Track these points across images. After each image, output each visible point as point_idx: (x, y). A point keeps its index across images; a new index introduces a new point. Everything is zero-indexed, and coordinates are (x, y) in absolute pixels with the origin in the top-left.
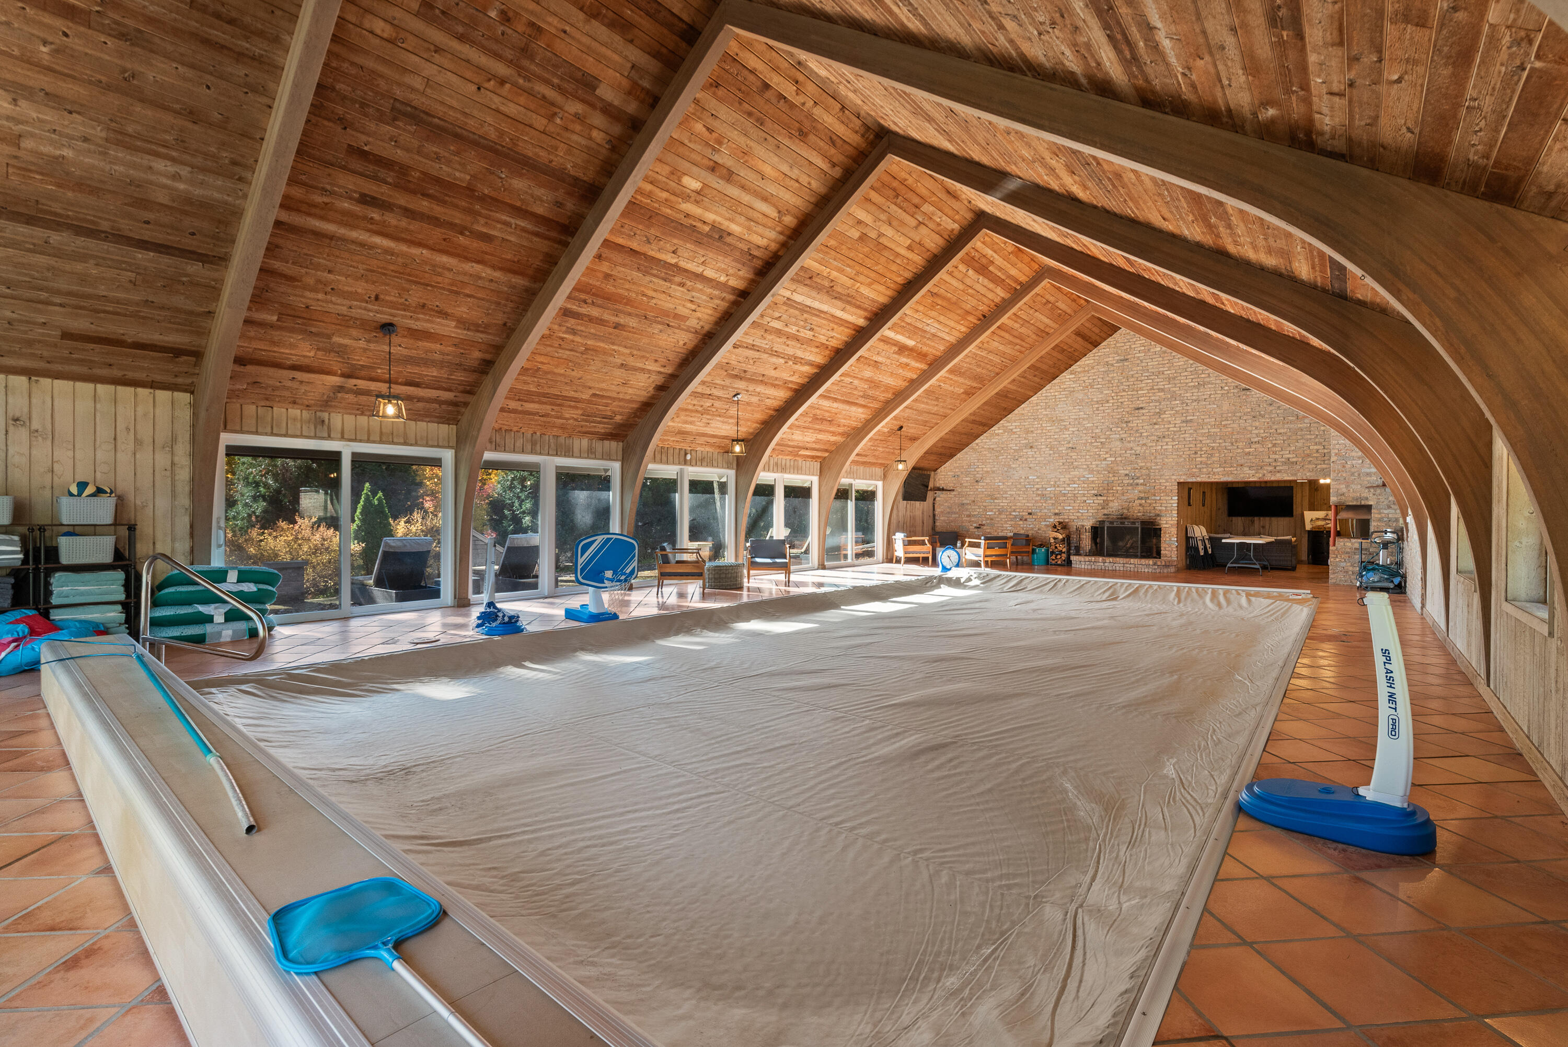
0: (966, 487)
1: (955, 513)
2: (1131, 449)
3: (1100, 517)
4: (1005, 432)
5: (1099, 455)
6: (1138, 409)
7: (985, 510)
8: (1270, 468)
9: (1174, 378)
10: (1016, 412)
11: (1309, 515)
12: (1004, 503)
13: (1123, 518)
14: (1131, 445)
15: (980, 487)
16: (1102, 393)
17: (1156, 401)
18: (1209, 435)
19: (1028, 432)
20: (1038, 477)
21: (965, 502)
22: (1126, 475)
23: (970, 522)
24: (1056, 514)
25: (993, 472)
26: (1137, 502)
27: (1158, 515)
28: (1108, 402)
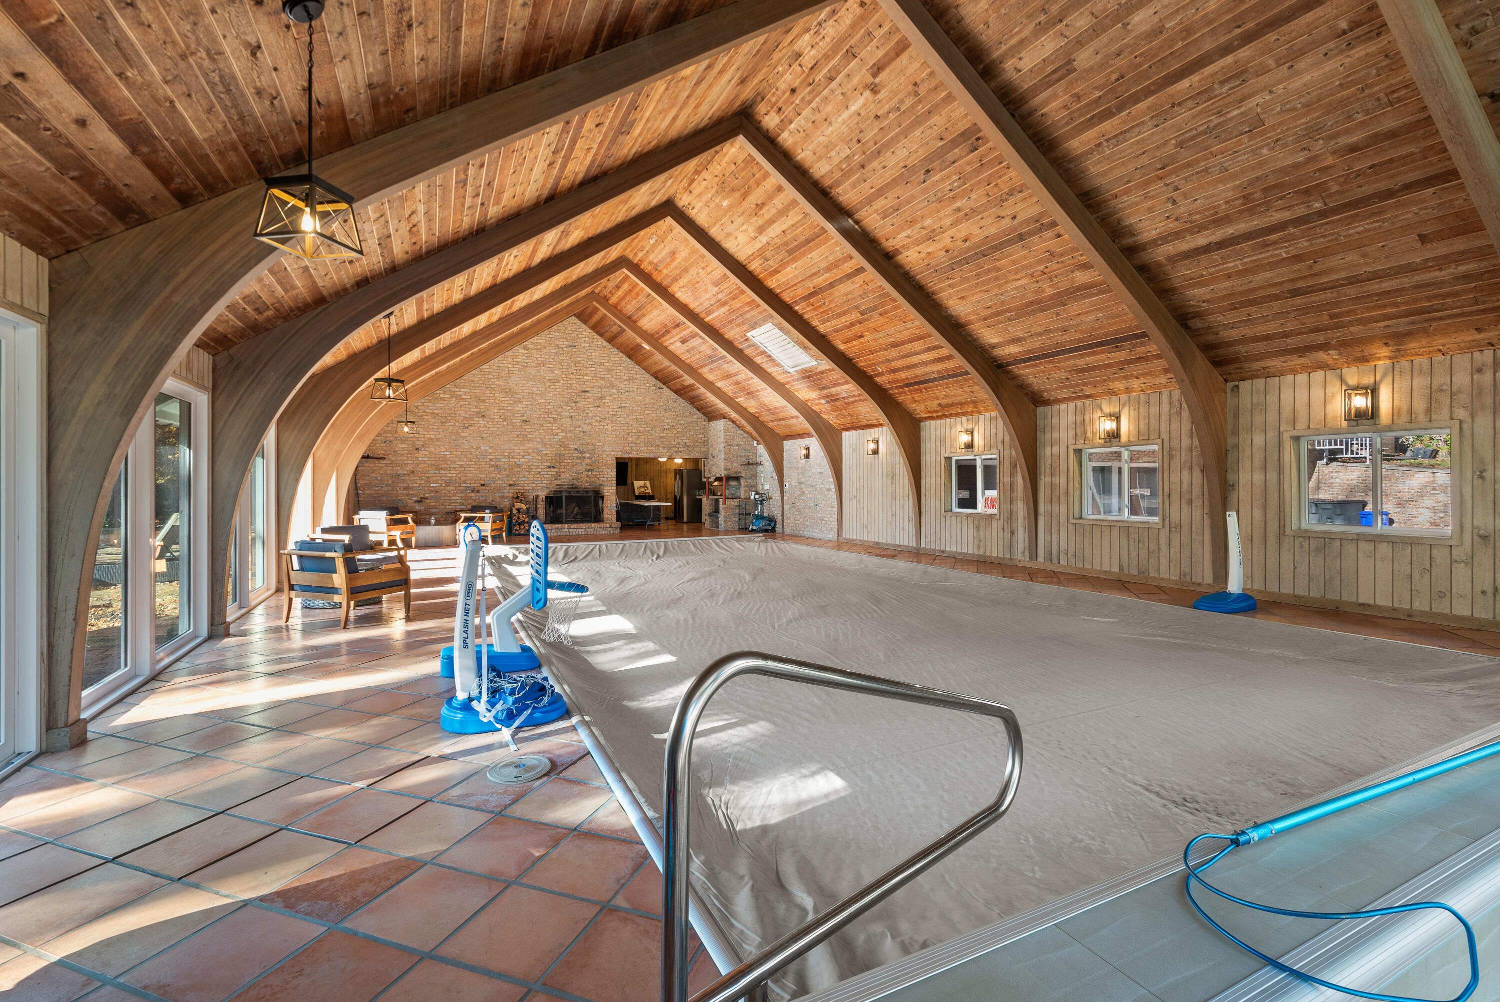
0: (402, 455)
1: (387, 485)
2: (579, 426)
3: (554, 487)
4: (452, 396)
5: (552, 430)
6: (584, 392)
7: (428, 481)
8: (676, 449)
9: (612, 370)
10: (465, 377)
11: (638, 484)
12: (451, 474)
13: (573, 488)
14: (579, 423)
15: (421, 457)
16: (553, 372)
17: (599, 387)
18: (637, 420)
19: (479, 400)
20: (491, 448)
21: (401, 472)
22: (576, 449)
23: (408, 495)
24: (511, 485)
25: (438, 440)
26: (585, 474)
27: (602, 485)
28: (558, 381)
